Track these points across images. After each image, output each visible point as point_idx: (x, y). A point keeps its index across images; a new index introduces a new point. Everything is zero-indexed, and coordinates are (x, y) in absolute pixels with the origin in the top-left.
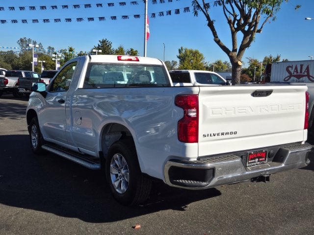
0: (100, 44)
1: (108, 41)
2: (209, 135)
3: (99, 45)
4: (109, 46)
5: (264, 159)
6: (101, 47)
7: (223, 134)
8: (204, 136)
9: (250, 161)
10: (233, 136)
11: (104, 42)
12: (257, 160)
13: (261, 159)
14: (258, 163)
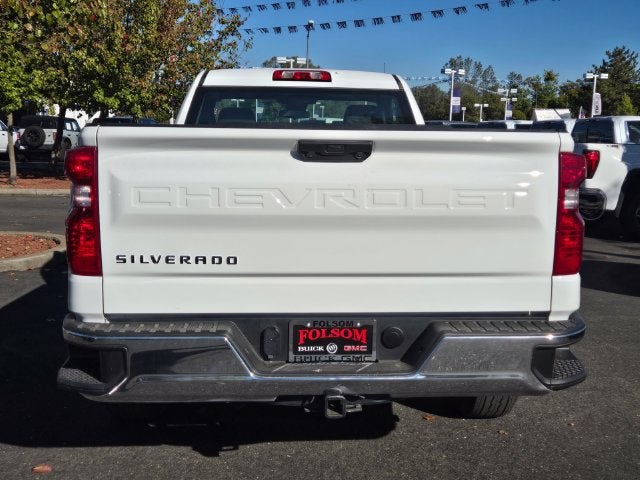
0: (607, 60)
1: (628, 52)
2: (137, 259)
3: (605, 64)
4: (628, 63)
5: (363, 348)
6: (611, 66)
7: (184, 260)
8: (121, 259)
9: (304, 349)
10: (224, 267)
11: (618, 53)
12: (332, 348)
13: (348, 348)
14: (339, 357)
